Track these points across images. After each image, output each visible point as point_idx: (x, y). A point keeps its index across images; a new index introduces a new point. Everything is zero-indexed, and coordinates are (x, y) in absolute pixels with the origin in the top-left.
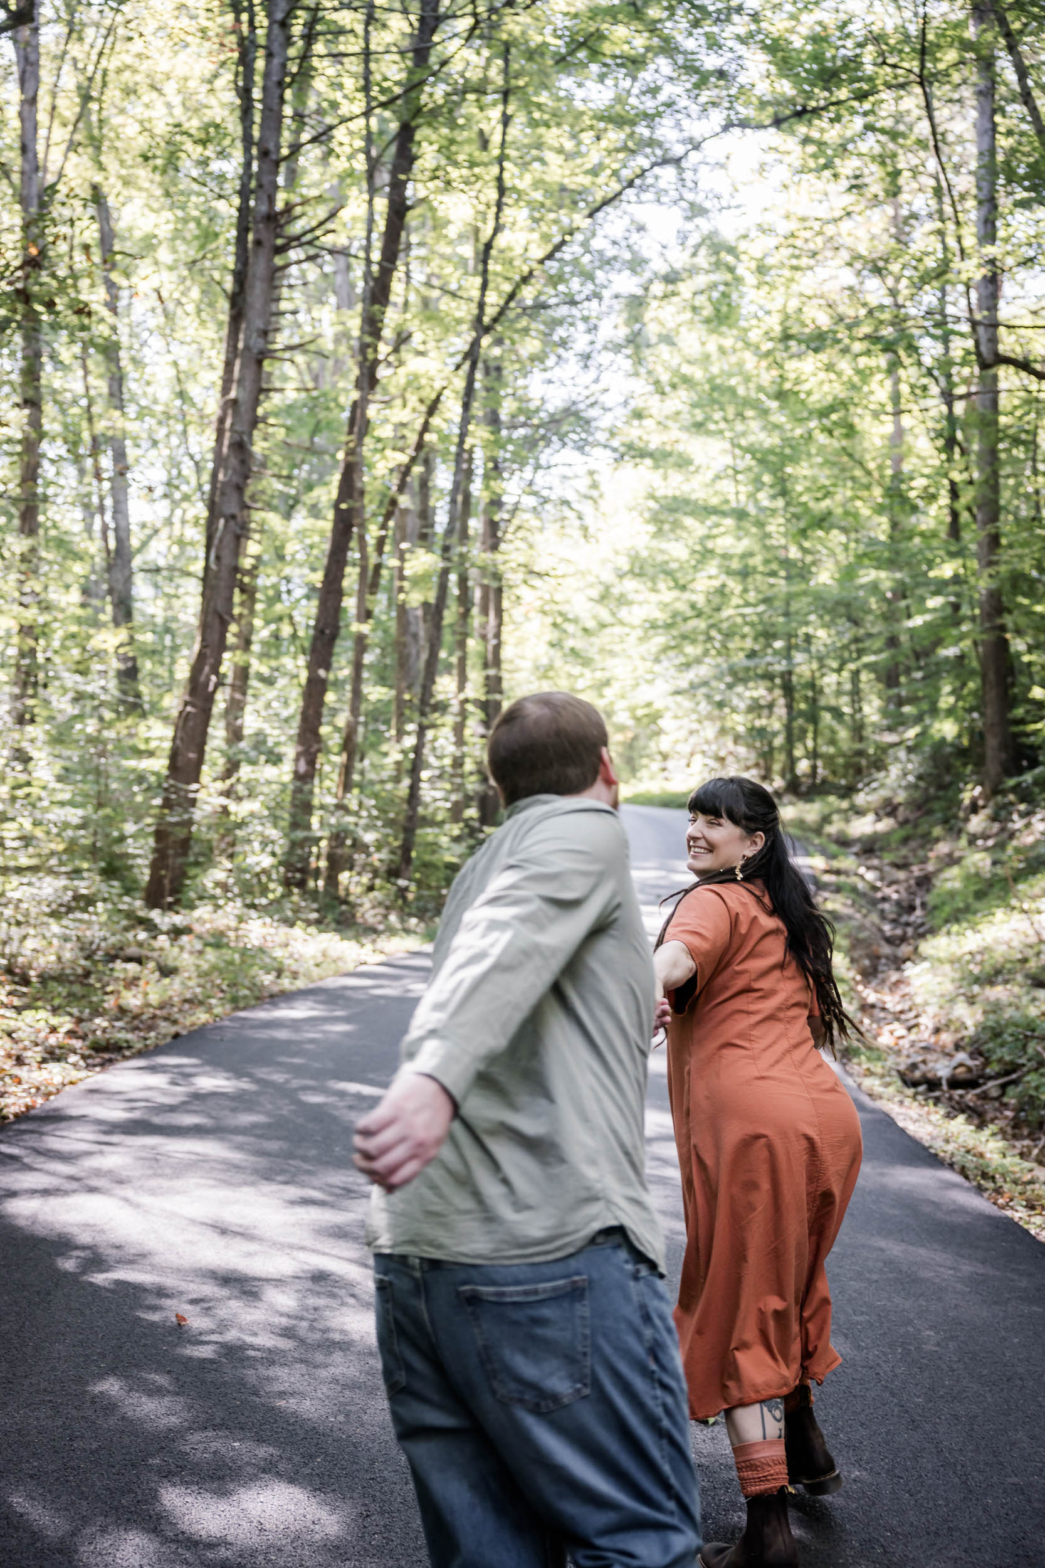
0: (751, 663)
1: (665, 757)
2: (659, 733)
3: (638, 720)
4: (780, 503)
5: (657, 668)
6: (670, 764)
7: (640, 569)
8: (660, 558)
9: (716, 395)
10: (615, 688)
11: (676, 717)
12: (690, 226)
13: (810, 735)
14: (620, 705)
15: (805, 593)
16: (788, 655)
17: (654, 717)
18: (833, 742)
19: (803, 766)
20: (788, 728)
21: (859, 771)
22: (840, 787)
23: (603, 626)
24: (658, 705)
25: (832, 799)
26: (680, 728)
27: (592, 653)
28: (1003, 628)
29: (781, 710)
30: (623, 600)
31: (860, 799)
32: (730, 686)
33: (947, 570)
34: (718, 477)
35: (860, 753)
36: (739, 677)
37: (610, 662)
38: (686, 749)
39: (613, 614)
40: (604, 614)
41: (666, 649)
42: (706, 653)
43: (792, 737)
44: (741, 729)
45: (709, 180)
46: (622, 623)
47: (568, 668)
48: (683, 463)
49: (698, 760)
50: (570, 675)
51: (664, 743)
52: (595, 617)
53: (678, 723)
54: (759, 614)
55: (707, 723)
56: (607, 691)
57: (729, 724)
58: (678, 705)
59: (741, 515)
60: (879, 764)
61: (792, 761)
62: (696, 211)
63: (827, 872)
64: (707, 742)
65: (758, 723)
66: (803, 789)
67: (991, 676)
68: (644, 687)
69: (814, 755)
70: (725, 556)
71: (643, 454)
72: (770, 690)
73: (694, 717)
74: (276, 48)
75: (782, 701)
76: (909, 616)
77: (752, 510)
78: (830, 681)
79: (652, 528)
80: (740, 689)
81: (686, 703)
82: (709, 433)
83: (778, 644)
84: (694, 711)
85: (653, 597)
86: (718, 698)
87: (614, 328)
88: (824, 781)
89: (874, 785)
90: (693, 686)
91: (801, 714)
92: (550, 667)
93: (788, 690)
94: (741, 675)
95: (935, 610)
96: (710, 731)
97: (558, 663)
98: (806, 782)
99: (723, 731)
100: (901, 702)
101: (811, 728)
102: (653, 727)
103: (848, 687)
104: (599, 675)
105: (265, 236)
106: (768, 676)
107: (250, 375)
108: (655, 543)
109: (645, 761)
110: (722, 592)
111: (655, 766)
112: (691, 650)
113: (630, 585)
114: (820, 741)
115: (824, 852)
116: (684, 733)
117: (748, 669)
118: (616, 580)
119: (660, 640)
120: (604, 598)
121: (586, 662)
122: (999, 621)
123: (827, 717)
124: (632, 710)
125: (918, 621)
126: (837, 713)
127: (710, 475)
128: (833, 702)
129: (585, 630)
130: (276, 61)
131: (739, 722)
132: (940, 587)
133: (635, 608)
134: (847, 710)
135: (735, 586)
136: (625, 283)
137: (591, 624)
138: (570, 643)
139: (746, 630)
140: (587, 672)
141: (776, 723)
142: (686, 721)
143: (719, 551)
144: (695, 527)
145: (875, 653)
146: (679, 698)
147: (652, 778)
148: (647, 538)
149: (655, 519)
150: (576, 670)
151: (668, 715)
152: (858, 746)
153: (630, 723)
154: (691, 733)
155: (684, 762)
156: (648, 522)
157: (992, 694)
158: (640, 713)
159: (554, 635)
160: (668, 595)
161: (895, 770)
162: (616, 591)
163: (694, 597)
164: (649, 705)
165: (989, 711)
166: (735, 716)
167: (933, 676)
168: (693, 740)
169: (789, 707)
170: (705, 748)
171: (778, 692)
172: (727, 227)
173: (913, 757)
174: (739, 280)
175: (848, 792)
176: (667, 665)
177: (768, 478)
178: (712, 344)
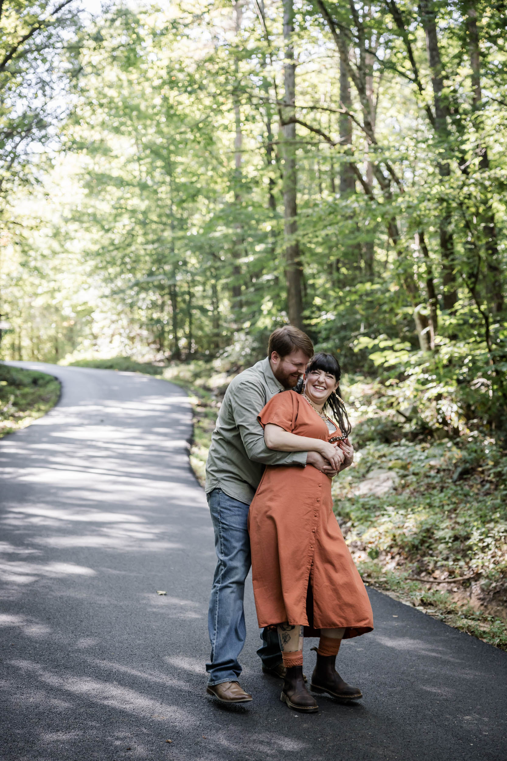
0: (150, 279)
1: (95, 337)
2: (91, 322)
3: (78, 313)
4: (168, 179)
5: (90, 280)
6: (99, 341)
7: (77, 218)
8: (90, 211)
9: (127, 111)
10: (64, 293)
11: (102, 312)
13: (187, 324)
14: (66, 304)
15: (183, 238)
16: (173, 275)
17: (90, 311)
18: (201, 328)
19: (183, 342)
20: (174, 318)
21: (217, 346)
22: (204, 355)
23: (54, 253)
24: (92, 304)
25: (201, 363)
26: (105, 319)
27: (47, 270)
28: (300, 264)
29: (169, 309)
30: (68, 237)
31: (217, 363)
32: (138, 294)
33: (267, 226)
34: (129, 161)
35: (218, 335)
36: (142, 287)
37: (59, 276)
38: (108, 332)
39: (62, 246)
40: (56, 246)
41: (97, 268)
42: (122, 272)
43: (177, 324)
44: (144, 319)
46: (66, 251)
47: (32, 279)
48: (106, 152)
49: (117, 338)
50: (32, 284)
51: (96, 328)
52: (50, 248)
53: (103, 315)
54: (155, 249)
55: (123, 316)
56: (57, 295)
57: (136, 317)
58: (105, 304)
59: (143, 187)
60: (229, 341)
61: (177, 339)
63: (198, 405)
64: (123, 328)
65: (155, 316)
66: (183, 357)
67: (293, 291)
68: (82, 292)
69: (189, 336)
70: (133, 212)
71: (81, 147)
72: (162, 296)
73: (114, 312)
75: (169, 302)
76: (247, 255)
77: (150, 183)
78: (198, 290)
79: (86, 191)
80: (143, 295)
81: (108, 302)
82: (123, 133)
83: (168, 268)
84: (115, 309)
85: (88, 236)
86: (129, 301)
88: (196, 352)
89: (226, 355)
90: (114, 293)
91: (182, 310)
92: (20, 279)
93: (173, 296)
94: (144, 285)
95: (259, 252)
96: (124, 321)
97: (25, 276)
98: (184, 352)
99: (132, 321)
100: (241, 305)
101: (188, 320)
102: (89, 318)
103: (210, 292)
104: (52, 285)
106: (161, 287)
108: (87, 201)
109: (80, 339)
110: (131, 234)
111: (87, 343)
112: (112, 270)
113: (73, 226)
114: (193, 327)
115: (197, 394)
116: (108, 322)
117: (148, 283)
118: (62, 224)
119: (91, 263)
120: (56, 235)
121: (43, 276)
122: (297, 260)
123: (196, 313)
124: (74, 307)
125: (251, 258)
126: (203, 311)
127: (123, 160)
128: (200, 303)
129: (44, 256)
131: (142, 315)
132: (262, 238)
133: (75, 242)
134: (209, 307)
135: (139, 230)
137: (46, 252)
138: (32, 264)
139: (147, 258)
140: (44, 282)
141: (166, 316)
142: (109, 314)
143: (129, 208)
144: (114, 192)
145: (228, 277)
146: (105, 300)
147: (86, 351)
148: (83, 196)
149: (88, 185)
150: (37, 281)
151: (98, 311)
152: (216, 331)
153: (73, 315)
154: (113, 322)
155: (108, 340)
156: (84, 187)
157: (293, 302)
158: (79, 308)
159: (23, 259)
160: (96, 233)
161: (237, 347)
162: (63, 231)
163: (113, 236)
164: (85, 303)
165: (292, 311)
166: (140, 311)
167: (260, 289)
168: (113, 326)
169: (175, 306)
170: (122, 331)
171: (167, 298)
173: (249, 337)
174: (139, 39)
175: (210, 358)
176: (97, 279)
177: (159, 163)
178: (124, 76)
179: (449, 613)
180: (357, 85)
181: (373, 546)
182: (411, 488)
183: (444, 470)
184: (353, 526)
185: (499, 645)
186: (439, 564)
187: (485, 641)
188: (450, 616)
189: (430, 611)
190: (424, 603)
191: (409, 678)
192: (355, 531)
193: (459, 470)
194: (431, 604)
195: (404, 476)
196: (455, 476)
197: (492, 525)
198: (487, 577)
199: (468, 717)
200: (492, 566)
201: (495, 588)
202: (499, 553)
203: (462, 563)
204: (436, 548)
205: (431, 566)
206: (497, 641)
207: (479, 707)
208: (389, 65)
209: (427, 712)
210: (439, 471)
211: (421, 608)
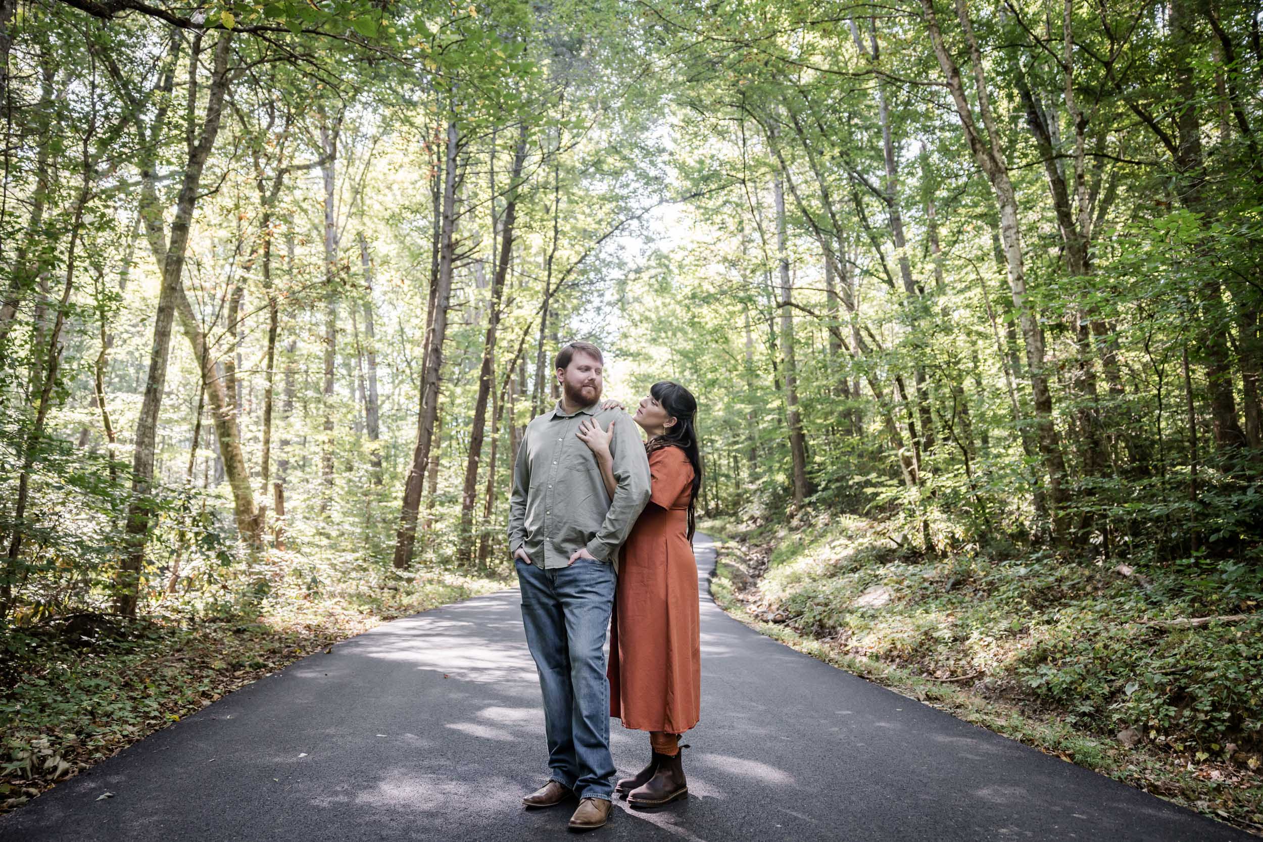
9: (662, 326)
12: (646, 247)
13: (714, 488)
18: (726, 492)
19: (711, 503)
21: (739, 504)
22: (730, 512)
25: (727, 517)
28: (800, 429)
31: (740, 517)
33: (774, 404)
35: (739, 495)
45: (654, 226)
48: (648, 358)
60: (748, 500)
61: (706, 502)
62: (649, 240)
63: (723, 548)
66: (712, 514)
67: (796, 452)
69: (717, 498)
71: (627, 354)
74: (451, 170)
76: (758, 425)
78: (723, 461)
79: (633, 391)
82: (660, 344)
87: (611, 295)
88: (722, 510)
89: (746, 510)
91: (710, 479)
95: (769, 422)
98: (713, 510)
100: (756, 467)
101: (714, 485)
103: (732, 464)
105: (446, 254)
107: (440, 317)
114: (719, 491)
115: (721, 540)
122: (798, 426)
123: (722, 479)
125: (762, 427)
126: (728, 477)
128: (725, 471)
130: (451, 176)
134: (732, 475)
136: (616, 274)
145: (743, 443)
152: (737, 492)
157: (797, 461)
161: (755, 503)
165: (796, 469)
172: (664, 247)
173: (764, 495)
174: (670, 272)
175: (734, 514)
177: (689, 365)
178: (659, 302)
179: (957, 707)
180: (839, 275)
181: (874, 650)
182: (907, 599)
183: (937, 582)
184: (853, 633)
185: (1022, 741)
186: (940, 664)
187: (1005, 735)
188: (959, 710)
189: (937, 706)
190: (929, 698)
191: (921, 778)
192: (855, 638)
193: (952, 581)
194: (937, 699)
195: (898, 590)
196: (948, 586)
197: (991, 624)
198: (992, 675)
199: (1004, 830)
200: (995, 664)
201: (1001, 686)
202: (1002, 652)
203: (963, 662)
204: (936, 650)
205: (932, 666)
206: (1019, 736)
207: (1016, 816)
208: (867, 273)
209: (948, 823)
210: (931, 583)
211: (927, 703)
